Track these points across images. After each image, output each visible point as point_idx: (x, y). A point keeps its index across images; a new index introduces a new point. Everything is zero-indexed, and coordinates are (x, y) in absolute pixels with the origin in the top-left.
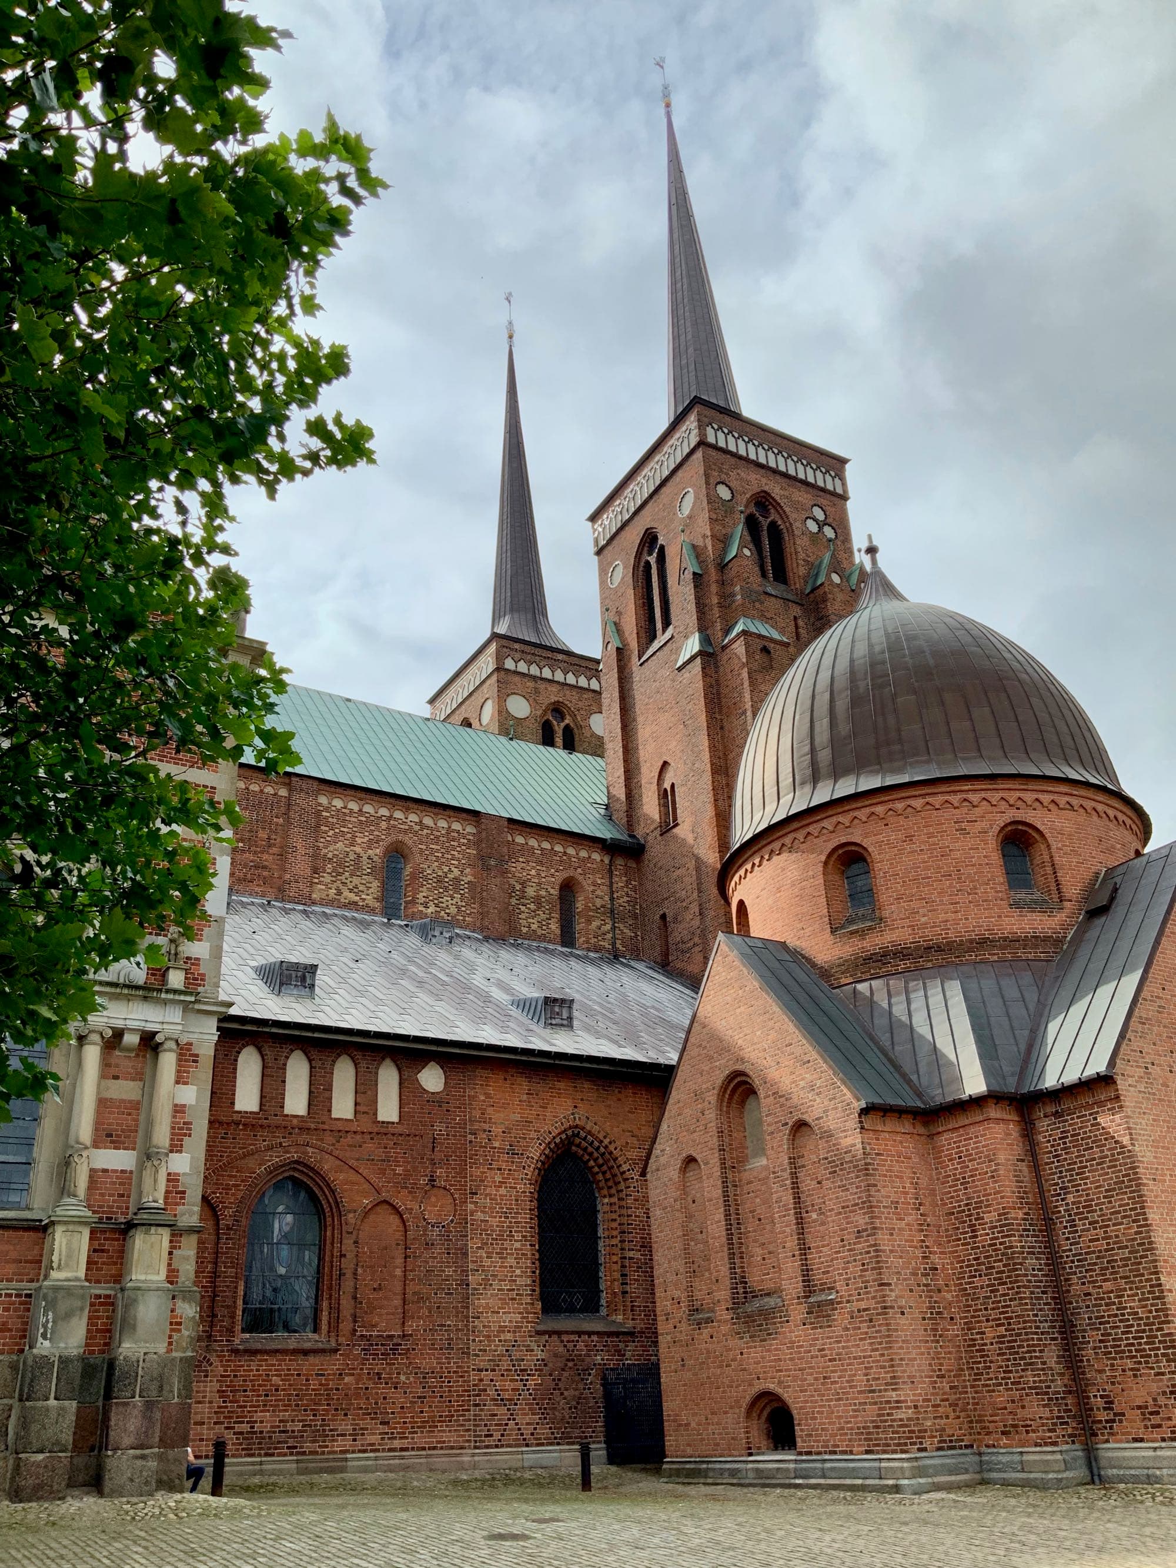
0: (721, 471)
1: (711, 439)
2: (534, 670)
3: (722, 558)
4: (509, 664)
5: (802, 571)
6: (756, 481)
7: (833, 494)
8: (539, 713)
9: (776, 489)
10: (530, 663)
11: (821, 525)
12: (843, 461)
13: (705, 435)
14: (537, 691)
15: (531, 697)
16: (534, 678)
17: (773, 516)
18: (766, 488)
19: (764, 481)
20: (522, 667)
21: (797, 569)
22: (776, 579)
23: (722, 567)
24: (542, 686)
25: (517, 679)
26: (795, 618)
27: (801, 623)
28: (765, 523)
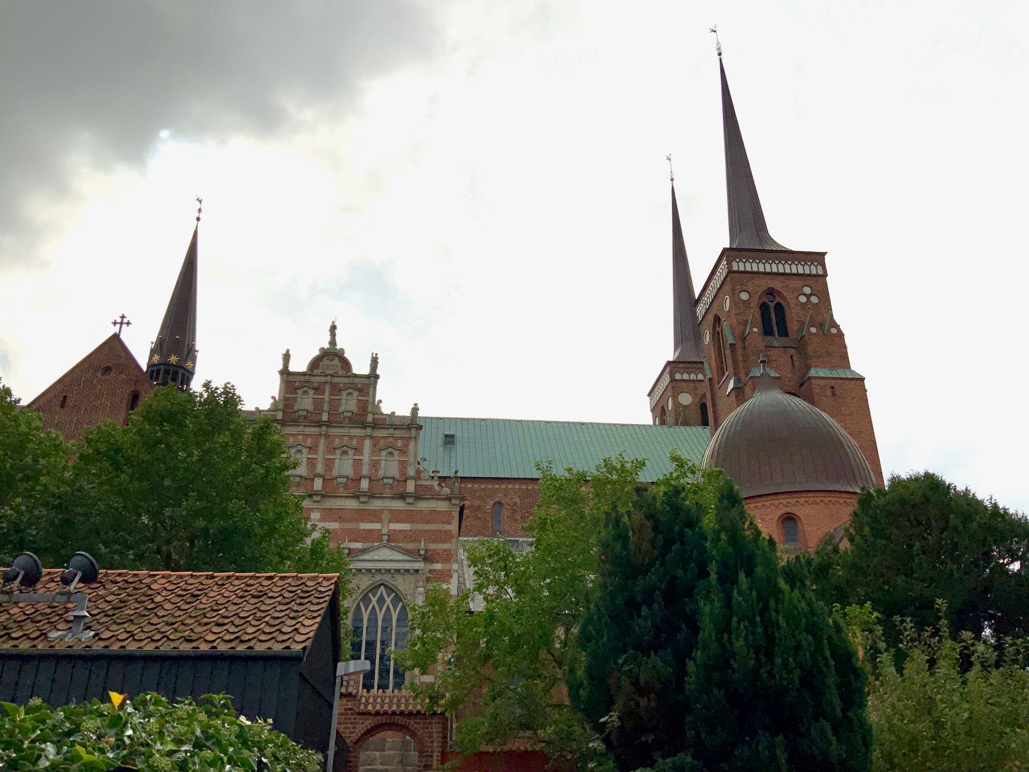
0: (742, 284)
1: (735, 268)
2: (693, 377)
3: (743, 334)
4: (678, 376)
5: (795, 328)
6: (765, 284)
7: (817, 276)
8: (697, 400)
9: (777, 284)
10: (689, 373)
11: (808, 296)
12: (823, 254)
13: (732, 267)
14: (695, 388)
15: (693, 392)
16: (693, 381)
17: (778, 299)
18: (772, 286)
19: (769, 282)
20: (686, 377)
21: (793, 326)
22: (780, 335)
23: (744, 339)
24: (698, 384)
25: (683, 383)
26: (792, 357)
27: (795, 358)
28: (772, 305)
